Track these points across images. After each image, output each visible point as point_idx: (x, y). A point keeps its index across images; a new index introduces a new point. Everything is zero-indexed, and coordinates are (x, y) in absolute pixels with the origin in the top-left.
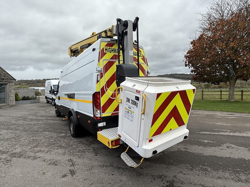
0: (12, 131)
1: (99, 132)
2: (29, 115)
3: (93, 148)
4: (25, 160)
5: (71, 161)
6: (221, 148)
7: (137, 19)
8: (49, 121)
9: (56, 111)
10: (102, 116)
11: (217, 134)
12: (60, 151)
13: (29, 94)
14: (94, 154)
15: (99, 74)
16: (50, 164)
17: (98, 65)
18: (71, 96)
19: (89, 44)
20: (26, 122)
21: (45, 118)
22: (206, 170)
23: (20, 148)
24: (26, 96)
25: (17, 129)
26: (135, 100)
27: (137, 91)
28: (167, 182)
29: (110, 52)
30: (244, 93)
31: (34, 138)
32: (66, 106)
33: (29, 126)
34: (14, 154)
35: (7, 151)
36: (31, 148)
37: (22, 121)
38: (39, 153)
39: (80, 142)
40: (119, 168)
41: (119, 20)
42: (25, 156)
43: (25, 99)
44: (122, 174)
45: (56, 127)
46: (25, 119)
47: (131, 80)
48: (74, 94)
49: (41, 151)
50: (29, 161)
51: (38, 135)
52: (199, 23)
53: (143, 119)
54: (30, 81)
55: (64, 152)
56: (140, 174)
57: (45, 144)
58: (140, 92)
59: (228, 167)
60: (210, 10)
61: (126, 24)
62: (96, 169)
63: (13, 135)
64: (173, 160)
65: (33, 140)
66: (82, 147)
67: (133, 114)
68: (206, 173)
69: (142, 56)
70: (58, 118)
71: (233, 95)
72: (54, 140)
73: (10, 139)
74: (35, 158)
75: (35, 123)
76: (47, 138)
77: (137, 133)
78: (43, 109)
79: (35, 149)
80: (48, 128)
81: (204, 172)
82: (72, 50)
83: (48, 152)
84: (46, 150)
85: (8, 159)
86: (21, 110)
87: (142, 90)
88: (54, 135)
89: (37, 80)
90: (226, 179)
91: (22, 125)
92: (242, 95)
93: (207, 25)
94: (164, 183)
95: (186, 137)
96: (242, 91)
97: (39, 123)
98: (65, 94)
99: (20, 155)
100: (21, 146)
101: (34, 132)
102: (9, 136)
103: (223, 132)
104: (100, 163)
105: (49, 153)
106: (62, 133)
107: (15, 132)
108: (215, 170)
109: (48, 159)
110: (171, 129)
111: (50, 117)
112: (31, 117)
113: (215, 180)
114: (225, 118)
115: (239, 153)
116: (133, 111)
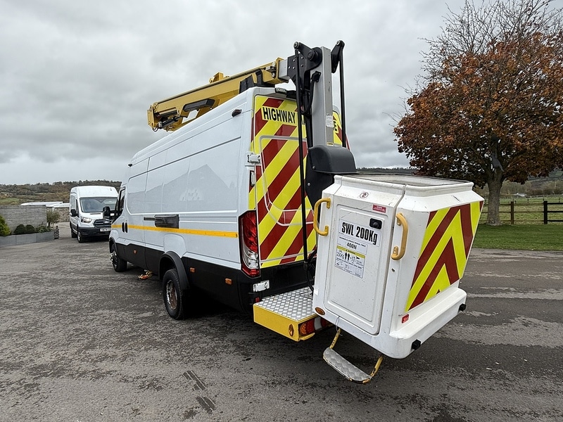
0: (14, 312)
1: (257, 304)
2: (43, 269)
3: (232, 341)
4: (74, 382)
5: (193, 377)
6: (513, 326)
7: (341, 45)
8: (101, 284)
9: (113, 258)
10: (261, 268)
11: (492, 296)
12: (155, 353)
13: (33, 219)
14: (242, 357)
15: (252, 169)
16: (141, 387)
17: (250, 149)
18: (168, 223)
19: (208, 99)
20: (42, 289)
21: (86, 277)
22: (503, 376)
23: (49, 354)
24: (25, 225)
25: (25, 307)
26: (370, 229)
27: (375, 206)
28: (433, 411)
29: (275, 119)
30: (516, 208)
31: (78, 326)
32: (147, 246)
33: (51, 296)
34: (38, 368)
35: (18, 361)
36: (79, 351)
37: (30, 286)
38: (104, 363)
39: (196, 329)
40: (313, 385)
41: (300, 47)
42: (70, 372)
43: (21, 230)
44: (324, 399)
45: (122, 296)
46: (35, 281)
47: (353, 182)
48: (177, 217)
49: (106, 357)
50: (86, 383)
51: (85, 318)
52: (423, 59)
53: (393, 270)
54: (23, 187)
55: (167, 357)
56: (366, 397)
57: (112, 339)
58: (385, 209)
59: (544, 367)
60: (447, 33)
61: (316, 56)
62: (259, 392)
63: (21, 322)
64: (425, 359)
65: (77, 330)
66: (206, 342)
67: (361, 259)
68: (505, 383)
69: (337, 128)
70: (119, 276)
71: (497, 212)
72: (130, 329)
73: (13, 330)
74: (98, 376)
75: (65, 288)
76: (110, 325)
77: (374, 303)
78: (72, 254)
79: (90, 352)
80: (103, 301)
81: (502, 382)
82: (158, 113)
83: (124, 359)
84: (119, 353)
85: (31, 382)
86: (18, 258)
87: (393, 205)
88: (127, 316)
89: (39, 184)
90: (551, 393)
91: (32, 294)
92: (512, 212)
93: (441, 64)
94: (427, 414)
95: (462, 308)
96: (512, 205)
97: (78, 287)
98: (146, 217)
99: (57, 371)
100: (52, 346)
101: (73, 311)
102: (8, 324)
103: (503, 291)
104: (265, 378)
105: (128, 362)
106: (143, 310)
107: (21, 313)
108: (521, 375)
109: (134, 375)
110: (439, 292)
111: (98, 272)
112: (49, 275)
113: (530, 397)
114: (494, 263)
115: (552, 335)
116: (363, 253)
